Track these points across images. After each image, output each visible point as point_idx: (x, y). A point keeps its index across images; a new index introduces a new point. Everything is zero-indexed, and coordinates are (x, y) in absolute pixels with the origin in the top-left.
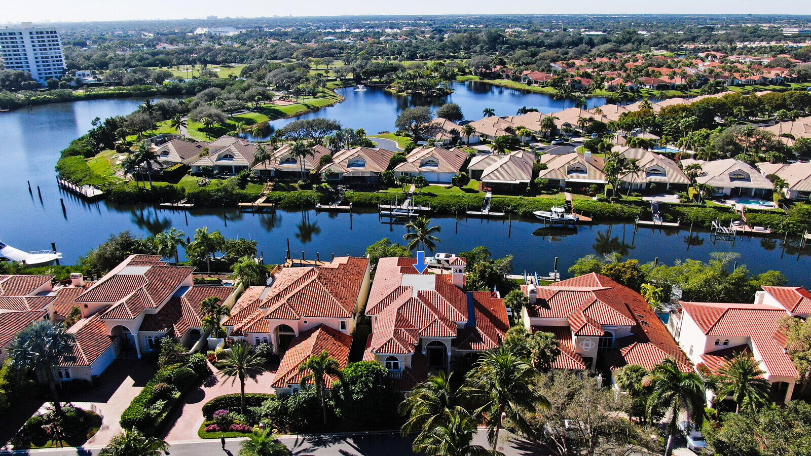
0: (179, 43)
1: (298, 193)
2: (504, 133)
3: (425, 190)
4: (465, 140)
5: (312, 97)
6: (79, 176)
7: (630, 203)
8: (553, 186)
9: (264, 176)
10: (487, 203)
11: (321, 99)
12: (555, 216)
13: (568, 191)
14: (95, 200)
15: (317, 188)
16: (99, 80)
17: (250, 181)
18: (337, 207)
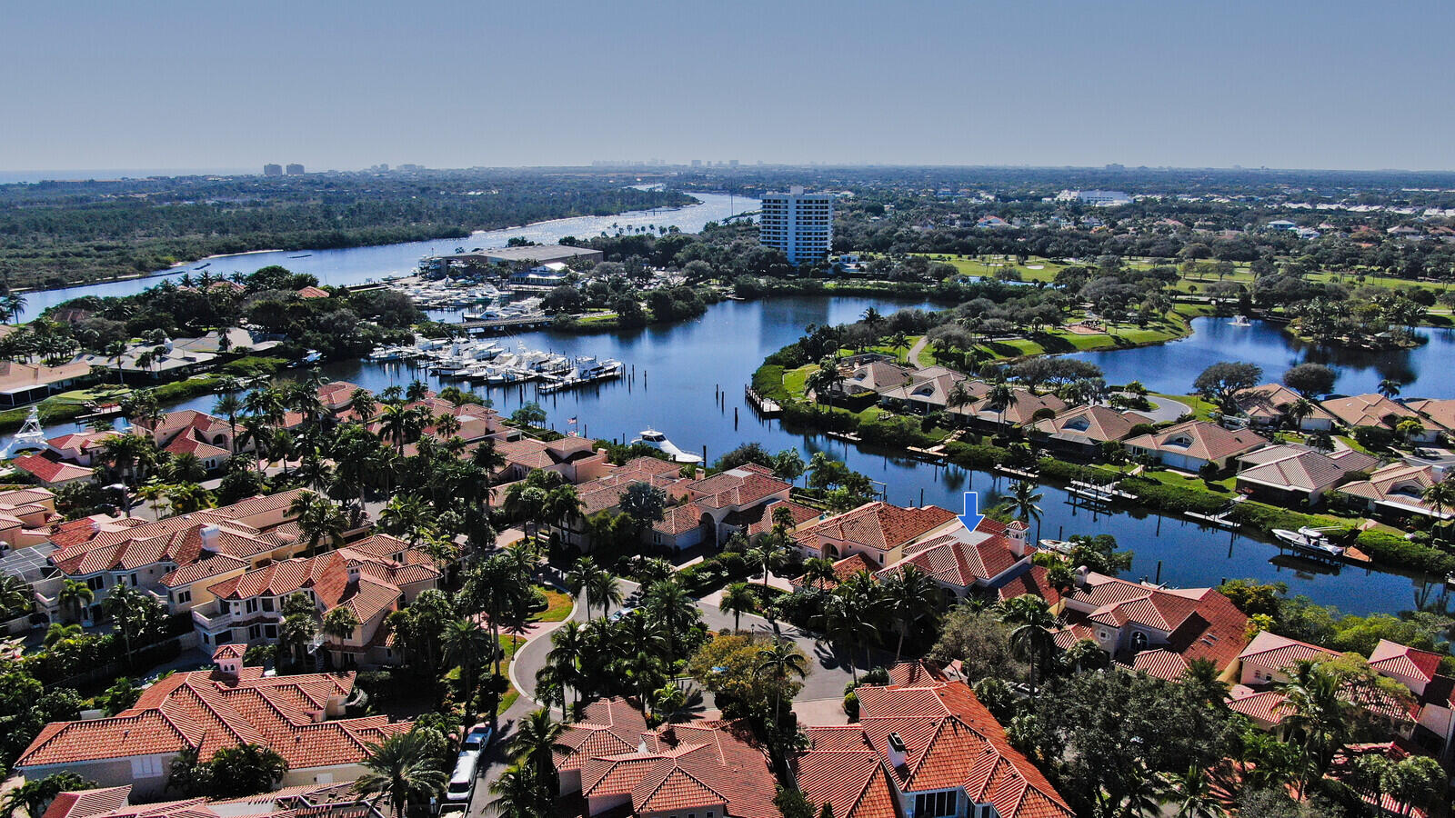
0: (1013, 216)
2: (1378, 423)
3: (1152, 475)
5: (1137, 326)
6: (768, 387)
8: (1360, 507)
9: (960, 421)
10: (1228, 507)
11: (1152, 331)
12: (1303, 542)
13: (1375, 518)
14: (772, 415)
15: (1013, 448)
16: (862, 269)
17: (938, 425)
18: (1020, 473)
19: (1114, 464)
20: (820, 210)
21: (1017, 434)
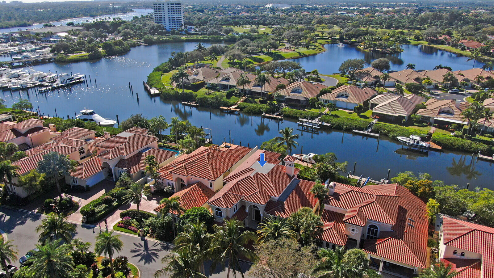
0: (252, 12)
1: (257, 104)
2: (412, 81)
3: (334, 113)
4: (382, 83)
5: (306, 48)
6: (154, 82)
7: (480, 141)
8: (425, 121)
9: (243, 93)
10: (371, 126)
11: (311, 50)
12: (412, 142)
13: (435, 126)
15: (269, 104)
16: (197, 31)
17: (234, 95)
18: (274, 116)
19: (315, 108)
20: (177, 8)
21: (270, 98)
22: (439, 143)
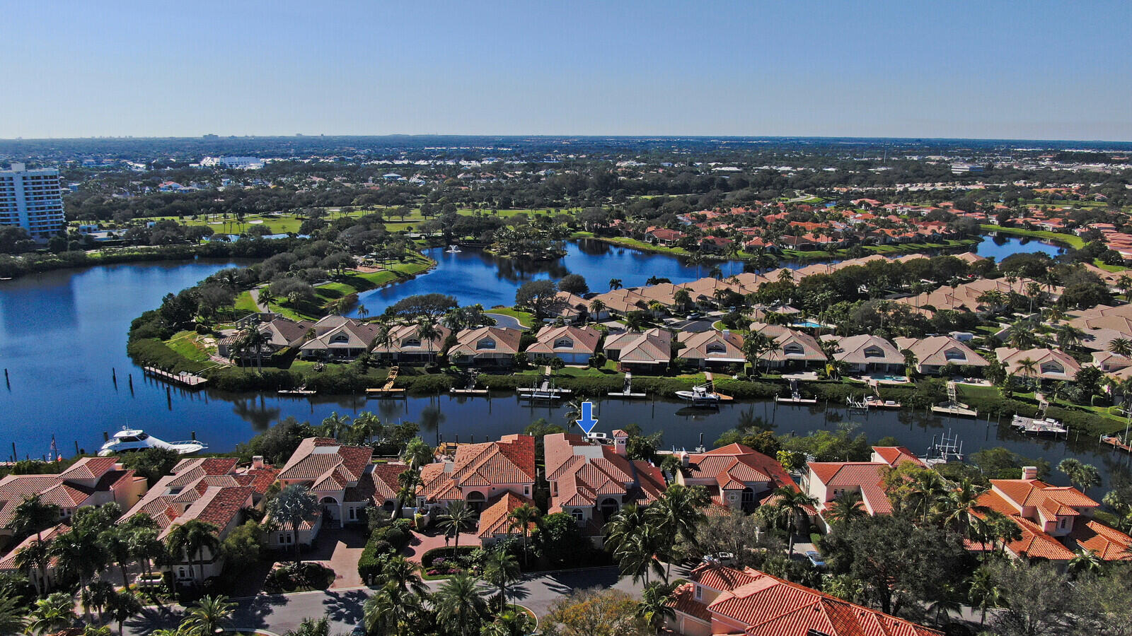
2: (635, 309)
3: (562, 372)
4: (595, 316)
5: (399, 261)
6: (170, 362)
7: (770, 381)
8: (693, 366)
9: (386, 360)
10: (627, 384)
11: (410, 264)
12: (696, 396)
13: (708, 371)
14: (200, 387)
15: (446, 372)
16: (116, 237)
17: (370, 365)
18: (469, 391)
19: (529, 369)
20: (49, 185)
22: (726, 393)
